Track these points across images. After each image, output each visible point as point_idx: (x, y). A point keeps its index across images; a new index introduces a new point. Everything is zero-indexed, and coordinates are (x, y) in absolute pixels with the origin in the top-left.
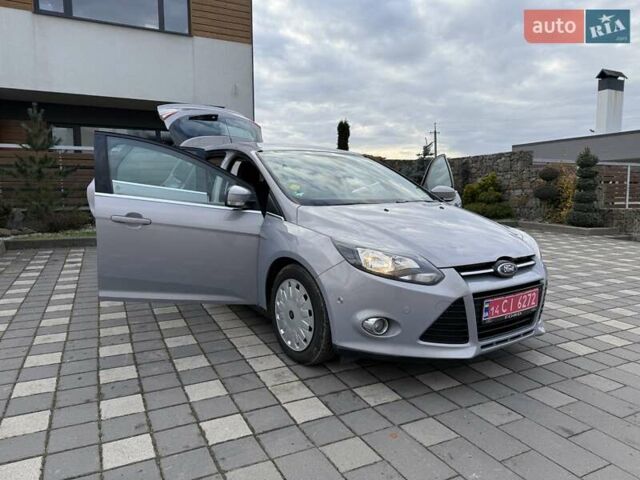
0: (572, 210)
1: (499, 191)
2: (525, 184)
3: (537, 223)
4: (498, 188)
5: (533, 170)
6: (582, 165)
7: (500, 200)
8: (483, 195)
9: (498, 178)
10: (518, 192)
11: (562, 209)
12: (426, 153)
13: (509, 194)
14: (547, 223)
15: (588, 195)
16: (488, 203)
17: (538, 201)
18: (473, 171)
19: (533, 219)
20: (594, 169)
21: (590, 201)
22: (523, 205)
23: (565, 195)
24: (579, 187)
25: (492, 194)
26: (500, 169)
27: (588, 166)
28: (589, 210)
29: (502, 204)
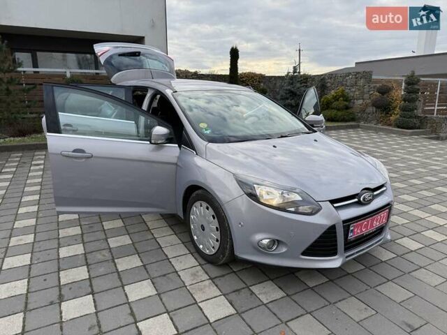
0: (398, 116)
1: (346, 101)
2: (365, 95)
3: (373, 125)
4: (347, 99)
5: (372, 86)
6: (408, 83)
7: (347, 108)
8: (335, 104)
9: (347, 91)
10: (360, 102)
11: (391, 115)
12: (295, 72)
13: (354, 103)
14: (380, 126)
15: (411, 105)
16: (338, 110)
17: (374, 109)
18: (329, 85)
19: (370, 122)
20: (416, 87)
21: (412, 110)
22: (363, 111)
23: (394, 105)
24: (405, 100)
25: (341, 103)
26: (348, 84)
27: (413, 84)
28: (411, 117)
29: (348, 111)
